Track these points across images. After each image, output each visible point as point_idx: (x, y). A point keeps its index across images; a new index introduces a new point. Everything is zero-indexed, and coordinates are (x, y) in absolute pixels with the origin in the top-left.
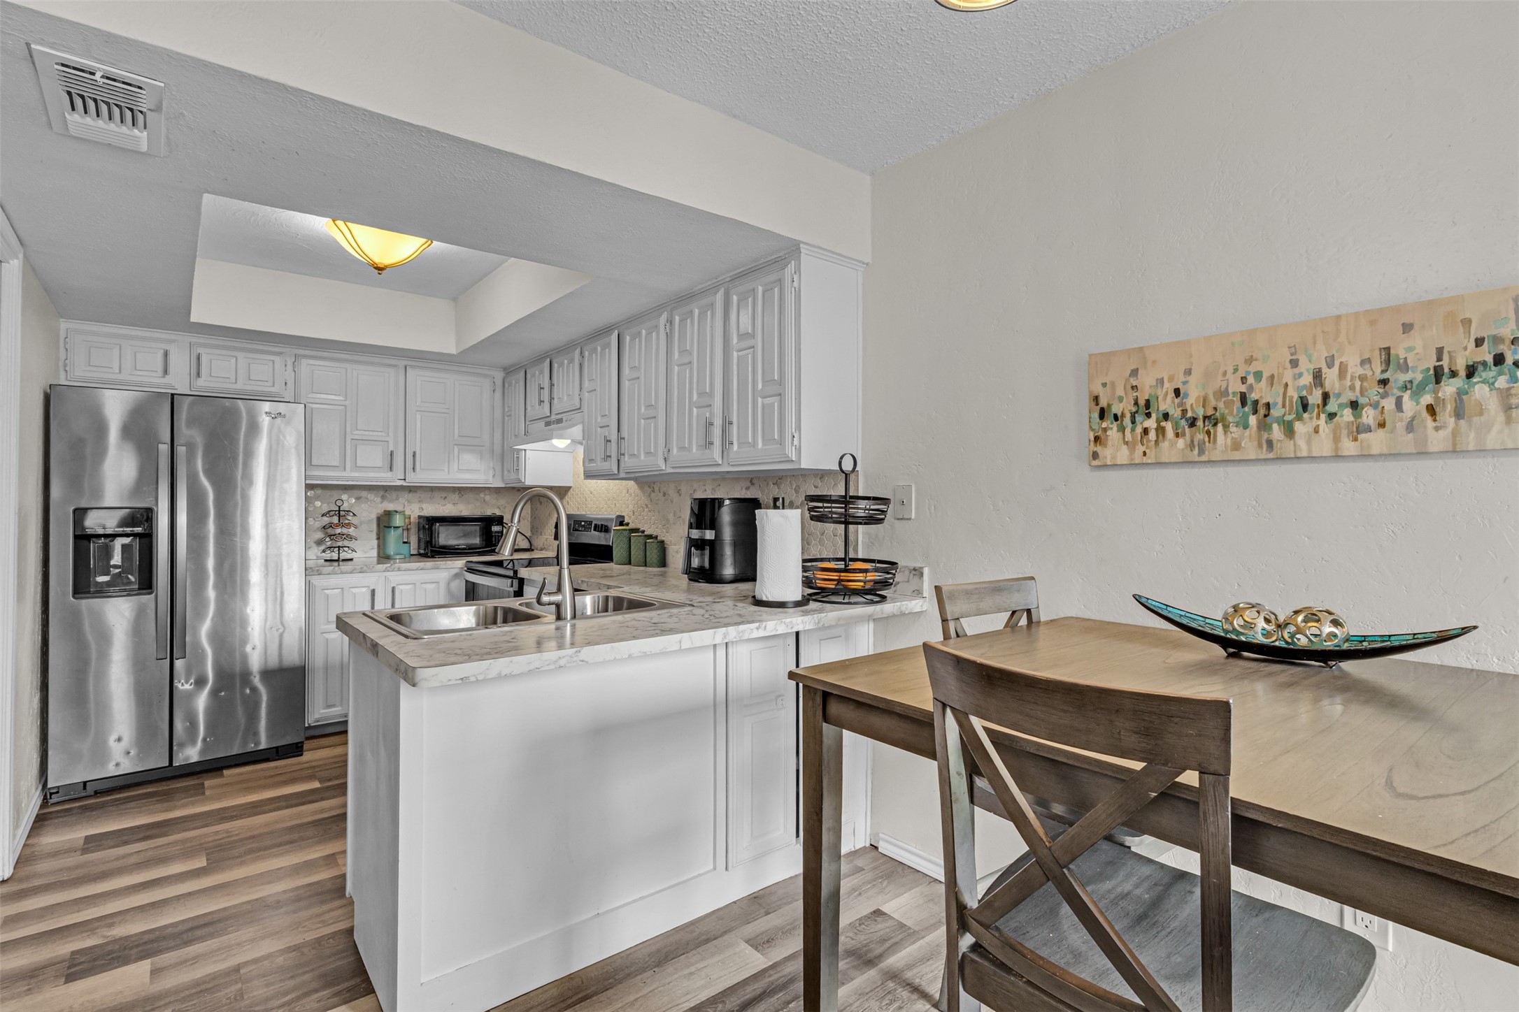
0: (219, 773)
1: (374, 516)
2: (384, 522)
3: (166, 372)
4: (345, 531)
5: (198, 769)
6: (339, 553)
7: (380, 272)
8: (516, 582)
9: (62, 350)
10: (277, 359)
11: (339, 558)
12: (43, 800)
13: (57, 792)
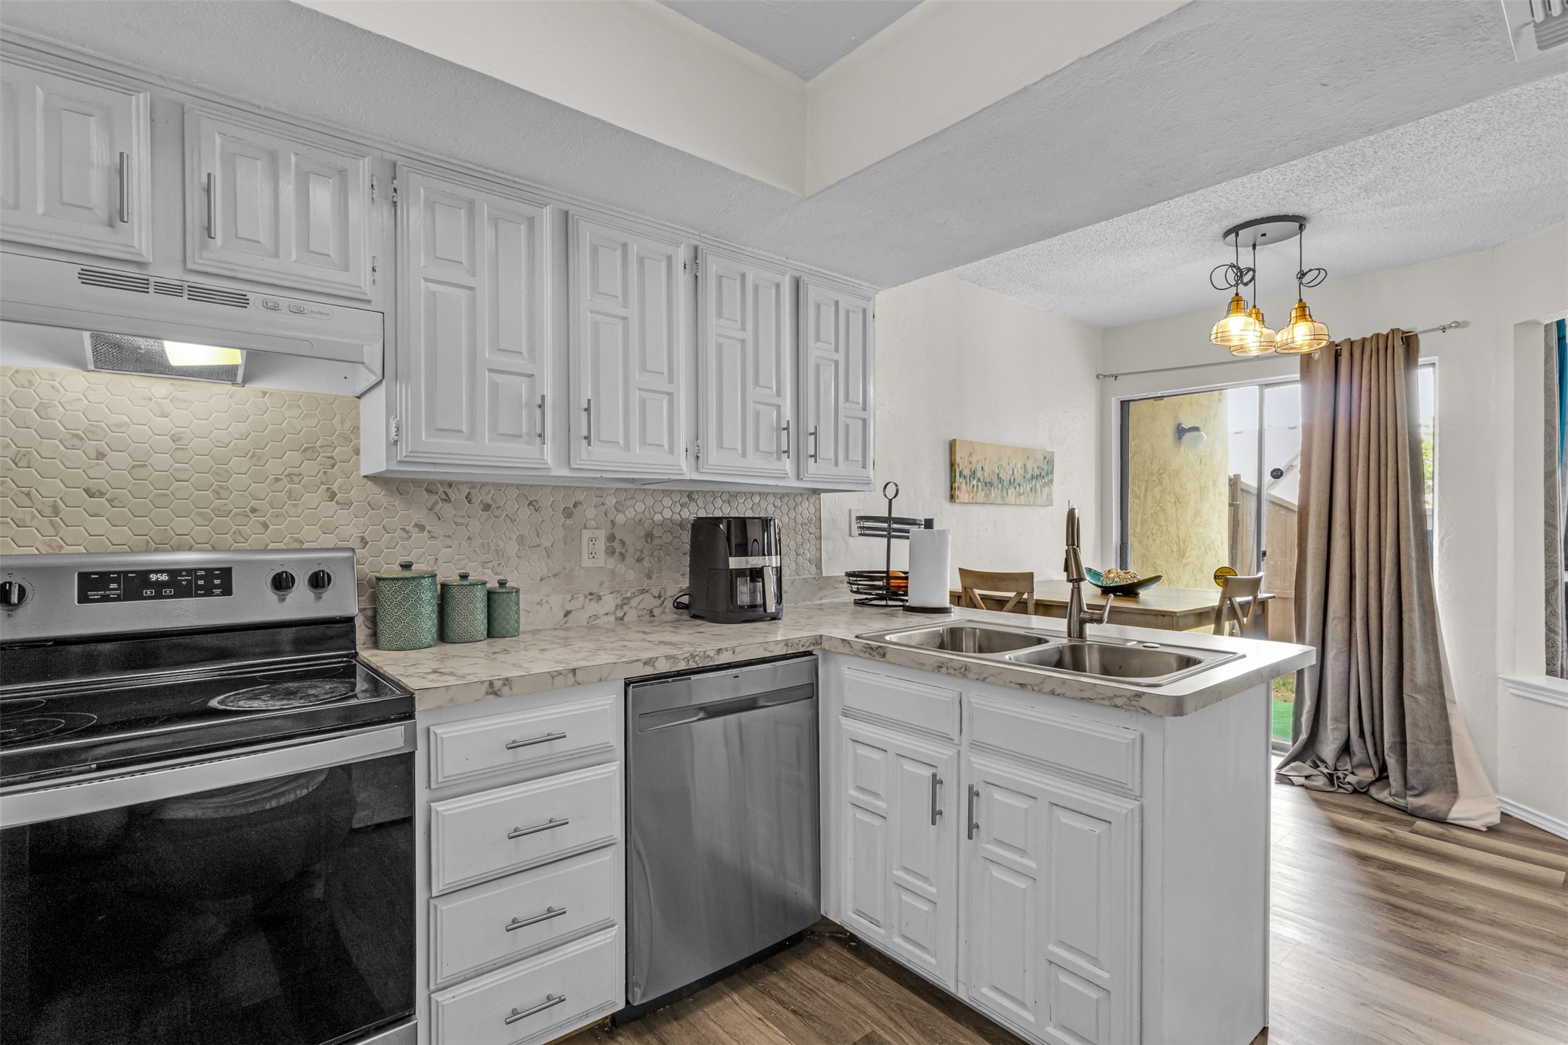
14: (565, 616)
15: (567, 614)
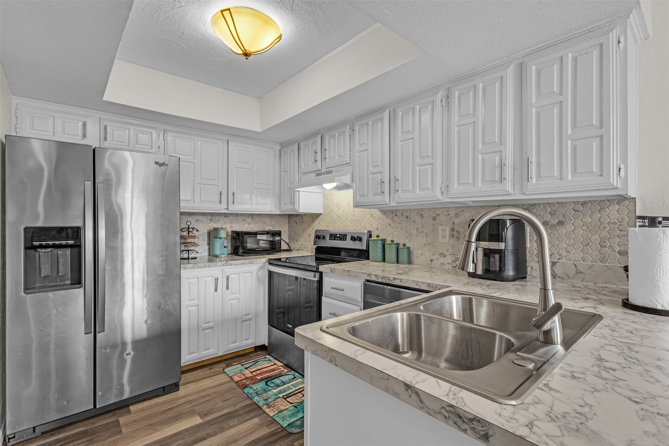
0: (126, 409)
1: (206, 231)
2: (213, 235)
3: (84, 136)
4: (193, 240)
5: (113, 408)
6: (188, 254)
7: (247, 57)
8: (317, 275)
9: (14, 118)
10: (154, 132)
11: (188, 257)
12: (3, 442)
13: (14, 437)
14: (431, 261)
15: (432, 260)
